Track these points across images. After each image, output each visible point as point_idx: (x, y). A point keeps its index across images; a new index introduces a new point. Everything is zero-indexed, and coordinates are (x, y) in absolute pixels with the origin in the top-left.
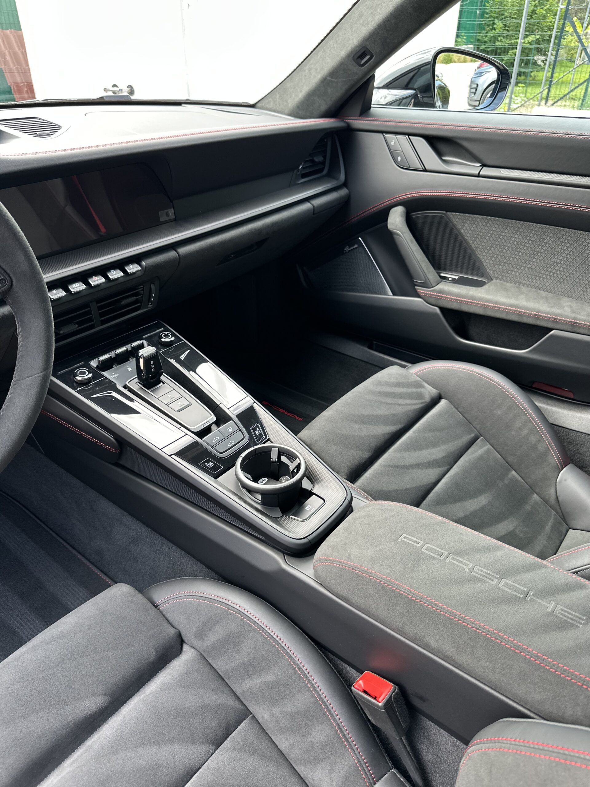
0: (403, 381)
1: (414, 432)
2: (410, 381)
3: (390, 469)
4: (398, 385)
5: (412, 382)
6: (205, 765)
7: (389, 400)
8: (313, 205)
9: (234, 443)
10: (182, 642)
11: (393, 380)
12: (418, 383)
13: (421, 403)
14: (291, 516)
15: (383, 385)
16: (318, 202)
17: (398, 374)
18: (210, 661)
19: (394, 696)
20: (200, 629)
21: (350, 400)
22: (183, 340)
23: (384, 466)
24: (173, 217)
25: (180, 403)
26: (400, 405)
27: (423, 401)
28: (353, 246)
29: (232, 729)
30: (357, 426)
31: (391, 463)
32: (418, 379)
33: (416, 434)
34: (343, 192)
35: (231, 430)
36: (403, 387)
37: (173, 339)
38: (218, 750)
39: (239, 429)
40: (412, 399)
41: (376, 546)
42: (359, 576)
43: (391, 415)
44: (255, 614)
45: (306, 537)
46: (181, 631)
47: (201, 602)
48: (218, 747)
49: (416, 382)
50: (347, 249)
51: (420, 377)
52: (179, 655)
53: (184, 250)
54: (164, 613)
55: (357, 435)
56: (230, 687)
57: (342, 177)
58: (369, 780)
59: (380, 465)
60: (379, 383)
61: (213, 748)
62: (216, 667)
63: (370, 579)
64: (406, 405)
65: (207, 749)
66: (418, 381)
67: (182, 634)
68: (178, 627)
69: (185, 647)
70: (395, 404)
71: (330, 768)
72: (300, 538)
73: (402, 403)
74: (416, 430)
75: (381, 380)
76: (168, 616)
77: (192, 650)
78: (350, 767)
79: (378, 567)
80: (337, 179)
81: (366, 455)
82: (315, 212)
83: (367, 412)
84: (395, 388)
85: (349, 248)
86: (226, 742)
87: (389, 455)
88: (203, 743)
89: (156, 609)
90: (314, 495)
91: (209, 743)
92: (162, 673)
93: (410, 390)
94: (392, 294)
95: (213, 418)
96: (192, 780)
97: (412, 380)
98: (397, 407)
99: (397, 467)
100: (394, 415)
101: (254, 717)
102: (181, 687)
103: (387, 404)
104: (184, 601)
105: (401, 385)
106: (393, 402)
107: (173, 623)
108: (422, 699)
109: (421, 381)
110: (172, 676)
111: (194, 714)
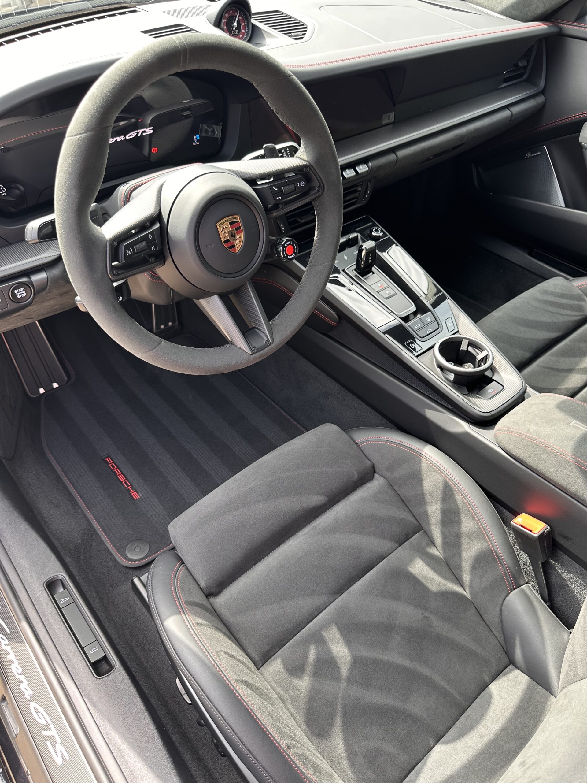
0: (567, 293)
1: (570, 341)
2: (573, 293)
3: (545, 369)
4: (562, 296)
5: (575, 295)
6: (391, 555)
7: (553, 309)
8: (511, 112)
9: (431, 331)
10: (374, 472)
11: (558, 291)
12: (580, 297)
13: (580, 315)
14: (476, 395)
15: (549, 295)
16: (516, 109)
17: (563, 285)
18: (395, 488)
19: (546, 532)
20: (391, 464)
21: (518, 304)
22: (388, 236)
23: (541, 367)
24: (393, 120)
25: (387, 292)
26: (561, 315)
27: (582, 313)
28: (536, 153)
29: (410, 536)
30: (522, 329)
31: (547, 365)
32: (580, 292)
33: (572, 343)
34: (540, 99)
35: (429, 320)
36: (566, 299)
37: (381, 234)
38: (400, 547)
39: (436, 319)
40: (573, 310)
41: (551, 426)
42: (536, 445)
43: (552, 323)
44: (438, 460)
45: (489, 412)
46: (375, 464)
47: (393, 446)
48: (400, 545)
49: (578, 295)
50: (529, 155)
51: (582, 291)
52: (371, 480)
53: (401, 153)
54: (362, 449)
55: (522, 337)
56: (408, 508)
57: (542, 84)
58: (511, 586)
59: (538, 365)
60: (545, 292)
61: (397, 545)
62: (400, 493)
63: (546, 448)
64: (567, 315)
65: (394, 545)
66: (580, 294)
67: (375, 466)
68: (372, 461)
69: (376, 476)
70: (557, 313)
71: (481, 574)
72: (485, 412)
73: (564, 313)
74: (572, 339)
75: (547, 289)
76: (365, 452)
77: (382, 478)
78: (498, 576)
79: (553, 441)
80: (536, 85)
81: (528, 355)
82: (511, 119)
83: (532, 317)
84: (559, 299)
85: (531, 154)
86: (405, 543)
87: (546, 358)
88: (390, 540)
89: (356, 445)
90: (494, 382)
91: (395, 541)
92: (360, 490)
93: (572, 302)
94: (564, 206)
95: (413, 308)
96: (382, 562)
97: (575, 293)
98: (559, 316)
99: (552, 369)
100: (555, 323)
101: (425, 532)
102: (376, 501)
103: (551, 312)
104: (379, 443)
105: (565, 296)
106: (556, 311)
107: (369, 457)
108: (567, 538)
109: (582, 295)
110: (369, 493)
111: (384, 520)
